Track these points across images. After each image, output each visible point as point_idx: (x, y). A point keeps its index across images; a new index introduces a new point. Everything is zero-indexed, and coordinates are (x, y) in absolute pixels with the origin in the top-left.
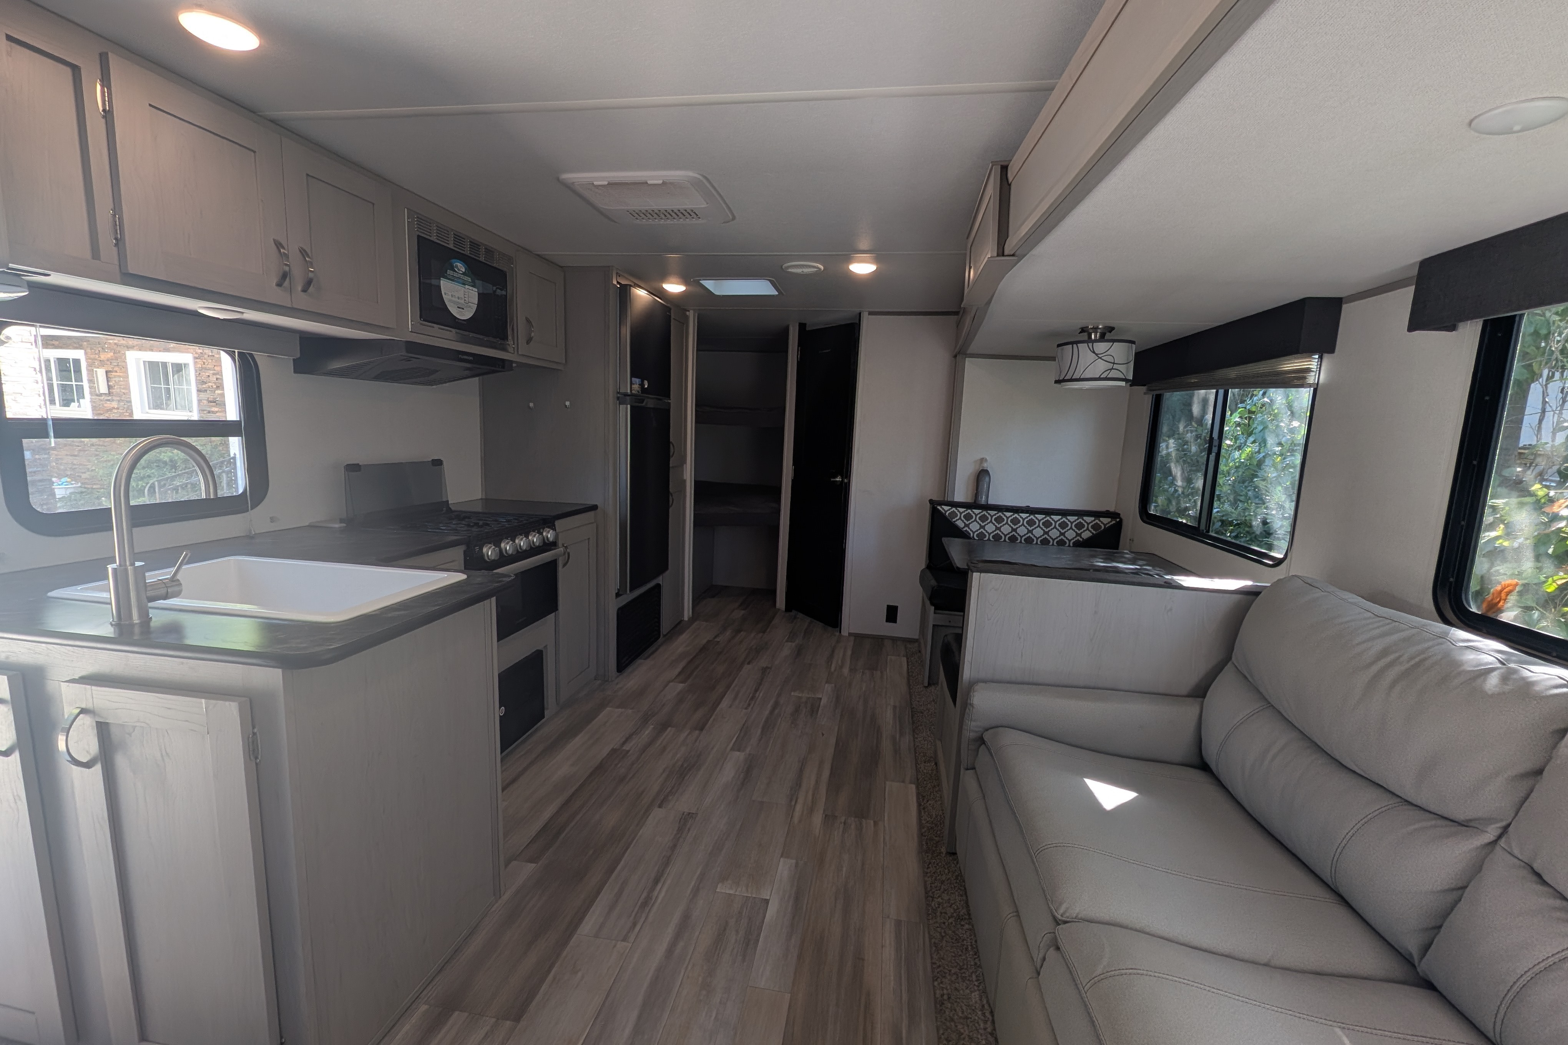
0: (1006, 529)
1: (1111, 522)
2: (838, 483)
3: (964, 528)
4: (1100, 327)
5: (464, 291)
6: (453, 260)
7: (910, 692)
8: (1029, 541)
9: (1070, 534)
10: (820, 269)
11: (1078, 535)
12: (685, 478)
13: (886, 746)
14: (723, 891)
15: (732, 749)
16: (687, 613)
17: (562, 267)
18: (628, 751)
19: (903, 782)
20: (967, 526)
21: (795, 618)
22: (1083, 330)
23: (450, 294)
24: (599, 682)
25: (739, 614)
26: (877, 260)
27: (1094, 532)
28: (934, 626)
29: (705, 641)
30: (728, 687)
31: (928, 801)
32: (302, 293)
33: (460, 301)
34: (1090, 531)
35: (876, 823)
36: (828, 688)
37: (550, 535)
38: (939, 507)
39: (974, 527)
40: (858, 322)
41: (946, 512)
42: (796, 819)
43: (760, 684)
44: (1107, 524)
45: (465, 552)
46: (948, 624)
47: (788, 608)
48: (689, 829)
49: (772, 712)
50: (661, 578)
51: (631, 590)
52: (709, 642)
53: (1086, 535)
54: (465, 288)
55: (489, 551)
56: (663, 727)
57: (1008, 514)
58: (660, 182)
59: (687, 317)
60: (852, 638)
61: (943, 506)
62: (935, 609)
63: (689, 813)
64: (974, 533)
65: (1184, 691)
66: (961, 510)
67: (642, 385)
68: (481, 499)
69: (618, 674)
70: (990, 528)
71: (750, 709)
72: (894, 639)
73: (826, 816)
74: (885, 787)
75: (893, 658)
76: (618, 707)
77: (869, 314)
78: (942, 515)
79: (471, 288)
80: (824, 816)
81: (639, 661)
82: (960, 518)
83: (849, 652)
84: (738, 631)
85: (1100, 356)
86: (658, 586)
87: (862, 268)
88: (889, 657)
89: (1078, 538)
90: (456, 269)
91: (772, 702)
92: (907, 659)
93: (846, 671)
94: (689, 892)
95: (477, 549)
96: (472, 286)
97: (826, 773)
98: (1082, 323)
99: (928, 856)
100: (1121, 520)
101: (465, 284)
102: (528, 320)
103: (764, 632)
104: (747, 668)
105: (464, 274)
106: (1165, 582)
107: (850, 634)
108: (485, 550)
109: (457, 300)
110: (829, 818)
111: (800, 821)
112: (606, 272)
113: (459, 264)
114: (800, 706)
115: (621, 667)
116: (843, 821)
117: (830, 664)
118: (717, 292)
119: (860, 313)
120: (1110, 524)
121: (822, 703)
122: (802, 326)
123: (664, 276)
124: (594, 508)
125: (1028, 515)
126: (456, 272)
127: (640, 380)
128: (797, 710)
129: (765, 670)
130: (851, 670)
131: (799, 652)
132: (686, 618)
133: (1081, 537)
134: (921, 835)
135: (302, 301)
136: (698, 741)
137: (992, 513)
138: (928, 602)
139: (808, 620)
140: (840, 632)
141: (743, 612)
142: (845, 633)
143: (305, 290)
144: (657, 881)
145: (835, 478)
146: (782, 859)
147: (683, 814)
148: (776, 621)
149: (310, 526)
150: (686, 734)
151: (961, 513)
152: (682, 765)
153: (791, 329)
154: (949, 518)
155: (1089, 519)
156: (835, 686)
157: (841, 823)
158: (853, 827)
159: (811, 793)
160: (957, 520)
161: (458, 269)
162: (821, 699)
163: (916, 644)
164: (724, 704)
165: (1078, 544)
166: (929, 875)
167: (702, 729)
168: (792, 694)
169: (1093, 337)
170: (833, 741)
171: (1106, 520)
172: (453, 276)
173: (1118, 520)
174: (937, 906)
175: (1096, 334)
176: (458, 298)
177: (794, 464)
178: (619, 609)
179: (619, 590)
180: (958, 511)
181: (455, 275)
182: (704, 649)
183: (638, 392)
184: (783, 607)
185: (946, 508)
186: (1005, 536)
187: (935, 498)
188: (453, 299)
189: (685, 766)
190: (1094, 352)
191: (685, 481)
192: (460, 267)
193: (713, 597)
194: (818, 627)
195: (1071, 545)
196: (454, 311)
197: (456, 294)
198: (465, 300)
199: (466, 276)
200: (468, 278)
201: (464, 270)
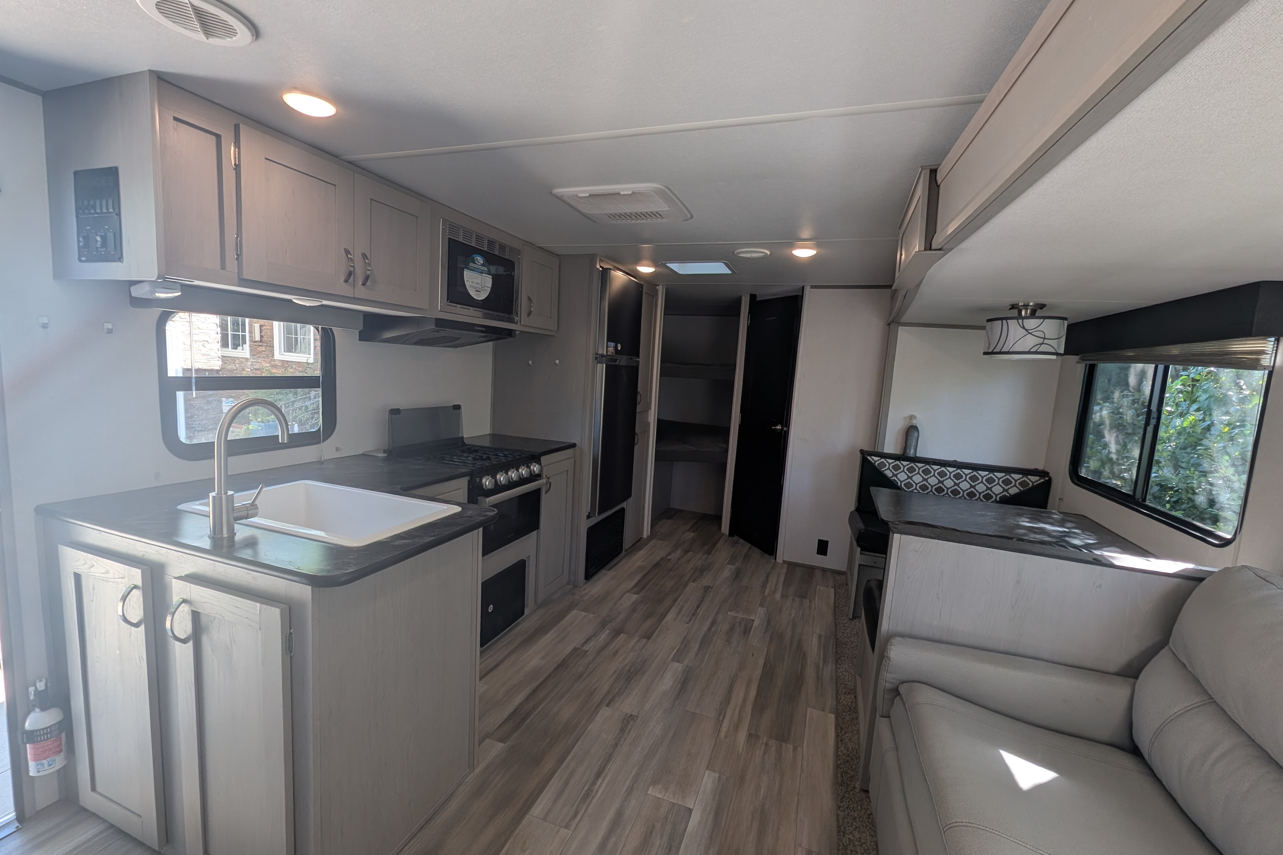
0: (933, 481)
1: (1039, 480)
2: (779, 431)
3: (892, 477)
4: (1031, 304)
5: (482, 278)
6: (474, 256)
7: (835, 623)
8: (955, 492)
9: (997, 489)
10: (767, 254)
11: (1005, 490)
12: (649, 421)
13: (810, 673)
14: (653, 794)
15: (672, 660)
16: (646, 532)
17: (558, 255)
18: (587, 651)
19: (823, 711)
20: (896, 475)
21: (737, 542)
22: (1013, 307)
23: (470, 281)
24: (570, 587)
25: (690, 535)
26: (818, 246)
27: (1022, 489)
28: (860, 565)
29: (659, 558)
30: (675, 600)
31: (845, 733)
32: (362, 287)
33: (478, 286)
34: (1018, 488)
35: (795, 748)
36: (761, 611)
37: (535, 468)
38: (869, 458)
39: (902, 477)
40: (801, 295)
41: (876, 462)
42: (722, 734)
43: (701, 602)
44: (1035, 482)
45: (469, 482)
46: (874, 565)
47: (731, 534)
48: (630, 731)
49: (709, 629)
50: (625, 503)
51: (599, 514)
52: (662, 559)
53: (1013, 491)
54: (482, 276)
55: (487, 482)
56: (617, 632)
57: (935, 467)
58: (630, 192)
59: (657, 291)
60: (786, 566)
61: (873, 457)
62: (861, 550)
63: (632, 715)
64: (901, 482)
65: (1113, 667)
66: (890, 461)
67: (616, 347)
68: (490, 434)
69: (586, 581)
70: (917, 479)
71: (691, 623)
72: (824, 570)
73: (750, 734)
74: (806, 713)
75: (822, 588)
76: (582, 611)
77: (811, 288)
78: (872, 465)
79: (487, 275)
80: (748, 734)
81: (603, 571)
82: (889, 468)
83: (782, 579)
84: (687, 551)
85: (1030, 331)
86: (623, 510)
87: (804, 253)
88: (818, 587)
89: (1005, 493)
90: (476, 262)
91: (710, 620)
92: (835, 590)
93: (778, 596)
94: (624, 790)
95: (478, 479)
96: (488, 274)
97: (753, 693)
98: (1014, 301)
99: (842, 790)
100: (1050, 479)
101: (482, 273)
102: (529, 299)
103: (709, 554)
104: (692, 585)
105: (483, 265)
106: (1094, 559)
107: (784, 562)
108: (484, 480)
109: (475, 285)
110: (752, 737)
111: (726, 737)
112: (592, 258)
113: (478, 258)
114: (734, 625)
115: (589, 576)
116: (765, 742)
117: (764, 588)
118: (681, 272)
119: (803, 287)
120: (1039, 482)
121: (754, 624)
122: (753, 297)
123: (638, 260)
124: (573, 446)
125: (955, 469)
126: (476, 264)
127: (614, 344)
128: (732, 629)
129: (707, 589)
130: (782, 596)
131: (738, 575)
132: (645, 536)
133: (1008, 493)
134: (837, 767)
135: (361, 292)
136: (645, 648)
137: (920, 465)
138: (855, 543)
139: (748, 545)
140: (776, 559)
141: (692, 534)
142: (779, 560)
143: (364, 284)
144: (598, 775)
145: (775, 426)
146: (707, 771)
147: (626, 715)
148: (720, 544)
149: (363, 454)
150: (635, 641)
151: (890, 464)
152: (629, 670)
153: (743, 299)
154: (878, 467)
155: (1016, 476)
156: (767, 610)
157: (763, 743)
158: (773, 749)
159: (737, 710)
160: (886, 470)
161: (478, 262)
162: (754, 620)
163: (844, 577)
164: (669, 617)
165: (1006, 500)
166: (842, 809)
167: (649, 638)
168: (729, 613)
169: (1023, 313)
170: (761, 662)
171: (1034, 478)
172: (474, 267)
173: (1047, 479)
174: (848, 843)
175: (1026, 310)
176: (477, 283)
177: (741, 412)
178: (589, 529)
179: (589, 513)
180: (887, 462)
181: (476, 266)
182: (657, 565)
183: (613, 353)
184: (727, 532)
185: (876, 458)
186: (932, 487)
187: (866, 448)
188: (473, 284)
189: (632, 670)
190: (1024, 328)
191: (649, 423)
192: (480, 260)
193: (669, 518)
194: (756, 553)
195: (998, 499)
196: (473, 293)
197: (476, 281)
198: (482, 285)
199: (483, 266)
200: (485, 268)
201: (482, 262)
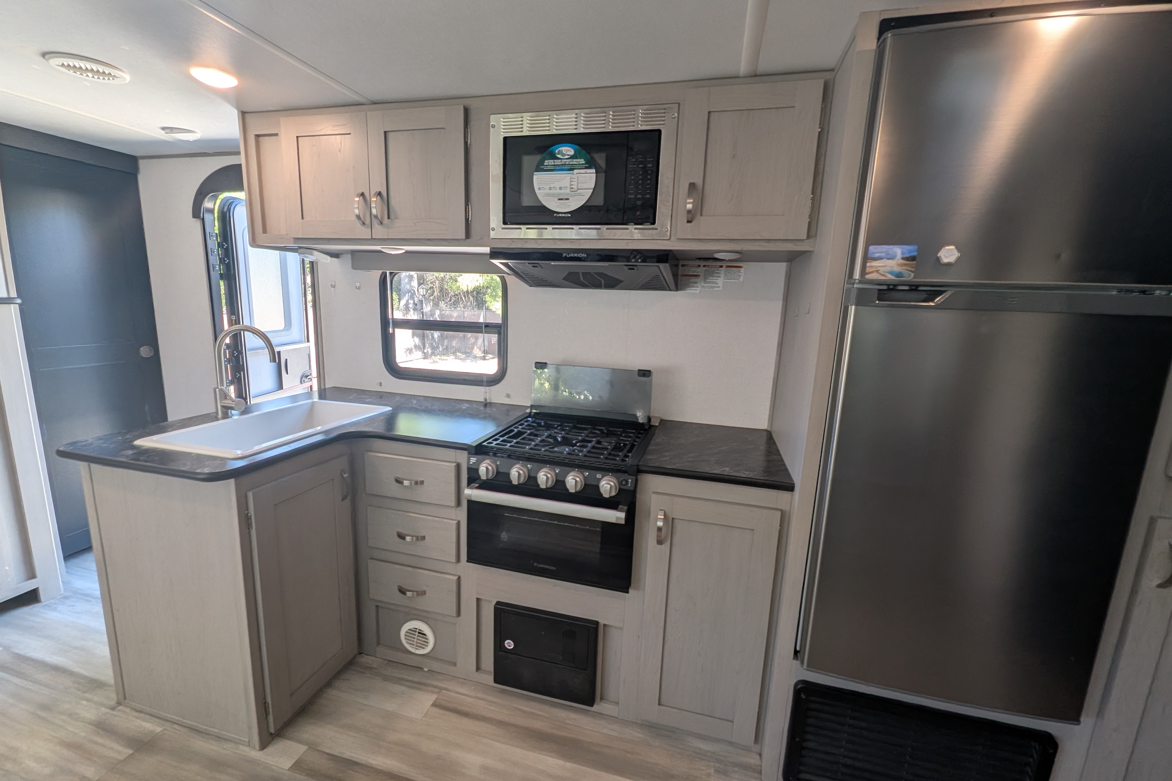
5: (571, 178)
6: (555, 148)
23: (548, 187)
32: (379, 226)
33: (562, 191)
45: (467, 459)
50: (1058, 726)
54: (573, 174)
55: (485, 468)
68: (765, 431)
79: (583, 171)
90: (559, 156)
95: (473, 460)
96: (586, 168)
101: (573, 169)
102: (695, 189)
105: (572, 157)
109: (558, 191)
124: (788, 487)
126: (559, 159)
135: (379, 232)
161: (563, 155)
172: (554, 165)
176: (561, 188)
179: (795, 646)
188: (553, 191)
192: (567, 150)
196: (553, 205)
197: (557, 185)
198: (572, 188)
199: (577, 158)
200: (578, 160)
201: (572, 152)
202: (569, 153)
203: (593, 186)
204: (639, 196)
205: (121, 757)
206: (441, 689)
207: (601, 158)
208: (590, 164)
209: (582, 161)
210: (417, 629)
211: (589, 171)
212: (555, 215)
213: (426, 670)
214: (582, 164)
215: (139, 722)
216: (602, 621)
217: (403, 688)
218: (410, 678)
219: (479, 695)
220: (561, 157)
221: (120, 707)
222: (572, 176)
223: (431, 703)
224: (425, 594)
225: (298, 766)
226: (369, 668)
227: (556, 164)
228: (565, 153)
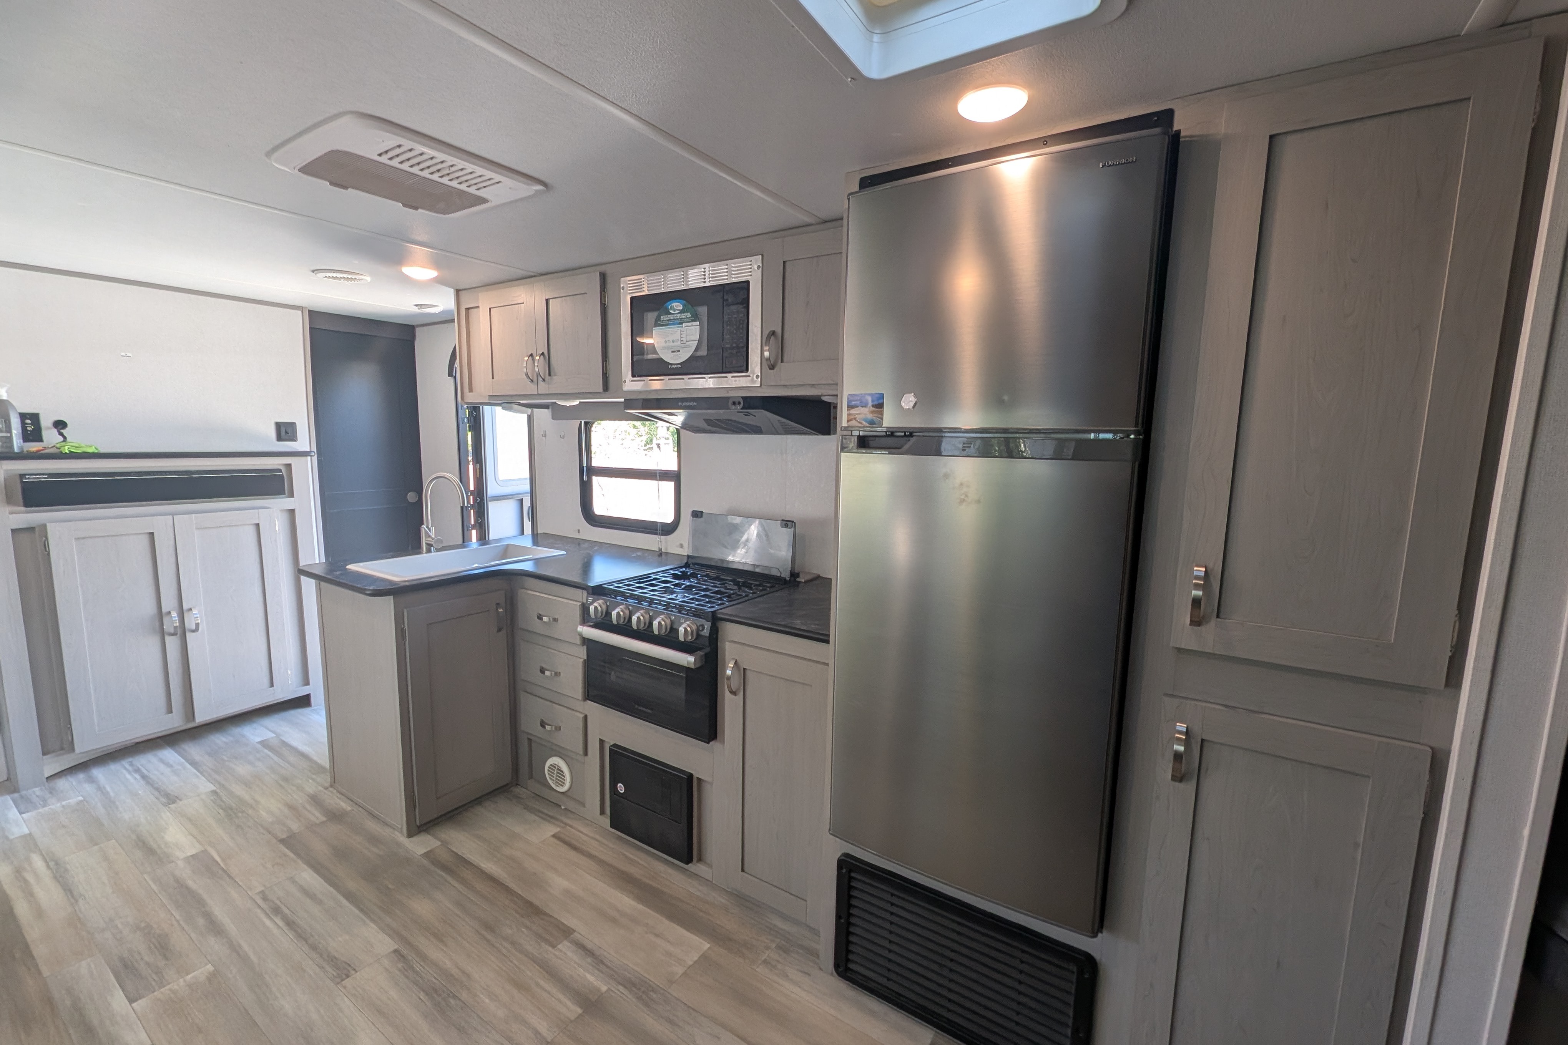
5: (681, 331)
6: (668, 303)
23: (664, 341)
32: (543, 383)
45: (586, 599)
54: (682, 327)
55: (595, 608)
79: (690, 324)
90: (671, 311)
95: (590, 600)
96: (692, 321)
101: (682, 323)
102: (774, 335)
105: (681, 312)
108: (594, 604)
109: (672, 344)
113: (675, 304)
124: (824, 638)
126: (671, 314)
135: (543, 388)
143: (544, 380)
161: (675, 310)
172: (668, 320)
176: (673, 341)
188: (668, 344)
192: (677, 306)
196: (668, 357)
197: (671, 338)
198: (682, 341)
199: (684, 313)
200: (686, 314)
201: (681, 308)
202: (679, 308)
203: (698, 338)
204: (734, 345)
205: (318, 822)
206: (567, 824)
207: (703, 310)
208: (695, 318)
209: (689, 315)
210: (556, 765)
211: (694, 323)
212: (670, 366)
213: (563, 807)
214: (689, 318)
215: (338, 801)
216: (696, 775)
217: (537, 818)
218: (546, 811)
219: (597, 837)
220: (673, 312)
221: (331, 789)
222: (682, 329)
223: (552, 834)
224: (560, 729)
225: (426, 855)
226: (518, 797)
227: (669, 318)
228: (676, 308)
